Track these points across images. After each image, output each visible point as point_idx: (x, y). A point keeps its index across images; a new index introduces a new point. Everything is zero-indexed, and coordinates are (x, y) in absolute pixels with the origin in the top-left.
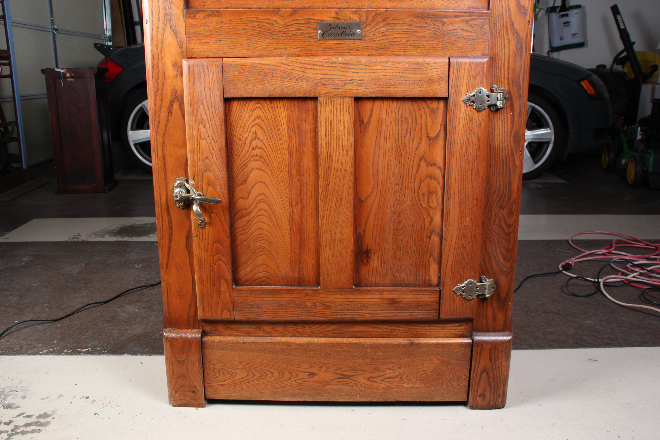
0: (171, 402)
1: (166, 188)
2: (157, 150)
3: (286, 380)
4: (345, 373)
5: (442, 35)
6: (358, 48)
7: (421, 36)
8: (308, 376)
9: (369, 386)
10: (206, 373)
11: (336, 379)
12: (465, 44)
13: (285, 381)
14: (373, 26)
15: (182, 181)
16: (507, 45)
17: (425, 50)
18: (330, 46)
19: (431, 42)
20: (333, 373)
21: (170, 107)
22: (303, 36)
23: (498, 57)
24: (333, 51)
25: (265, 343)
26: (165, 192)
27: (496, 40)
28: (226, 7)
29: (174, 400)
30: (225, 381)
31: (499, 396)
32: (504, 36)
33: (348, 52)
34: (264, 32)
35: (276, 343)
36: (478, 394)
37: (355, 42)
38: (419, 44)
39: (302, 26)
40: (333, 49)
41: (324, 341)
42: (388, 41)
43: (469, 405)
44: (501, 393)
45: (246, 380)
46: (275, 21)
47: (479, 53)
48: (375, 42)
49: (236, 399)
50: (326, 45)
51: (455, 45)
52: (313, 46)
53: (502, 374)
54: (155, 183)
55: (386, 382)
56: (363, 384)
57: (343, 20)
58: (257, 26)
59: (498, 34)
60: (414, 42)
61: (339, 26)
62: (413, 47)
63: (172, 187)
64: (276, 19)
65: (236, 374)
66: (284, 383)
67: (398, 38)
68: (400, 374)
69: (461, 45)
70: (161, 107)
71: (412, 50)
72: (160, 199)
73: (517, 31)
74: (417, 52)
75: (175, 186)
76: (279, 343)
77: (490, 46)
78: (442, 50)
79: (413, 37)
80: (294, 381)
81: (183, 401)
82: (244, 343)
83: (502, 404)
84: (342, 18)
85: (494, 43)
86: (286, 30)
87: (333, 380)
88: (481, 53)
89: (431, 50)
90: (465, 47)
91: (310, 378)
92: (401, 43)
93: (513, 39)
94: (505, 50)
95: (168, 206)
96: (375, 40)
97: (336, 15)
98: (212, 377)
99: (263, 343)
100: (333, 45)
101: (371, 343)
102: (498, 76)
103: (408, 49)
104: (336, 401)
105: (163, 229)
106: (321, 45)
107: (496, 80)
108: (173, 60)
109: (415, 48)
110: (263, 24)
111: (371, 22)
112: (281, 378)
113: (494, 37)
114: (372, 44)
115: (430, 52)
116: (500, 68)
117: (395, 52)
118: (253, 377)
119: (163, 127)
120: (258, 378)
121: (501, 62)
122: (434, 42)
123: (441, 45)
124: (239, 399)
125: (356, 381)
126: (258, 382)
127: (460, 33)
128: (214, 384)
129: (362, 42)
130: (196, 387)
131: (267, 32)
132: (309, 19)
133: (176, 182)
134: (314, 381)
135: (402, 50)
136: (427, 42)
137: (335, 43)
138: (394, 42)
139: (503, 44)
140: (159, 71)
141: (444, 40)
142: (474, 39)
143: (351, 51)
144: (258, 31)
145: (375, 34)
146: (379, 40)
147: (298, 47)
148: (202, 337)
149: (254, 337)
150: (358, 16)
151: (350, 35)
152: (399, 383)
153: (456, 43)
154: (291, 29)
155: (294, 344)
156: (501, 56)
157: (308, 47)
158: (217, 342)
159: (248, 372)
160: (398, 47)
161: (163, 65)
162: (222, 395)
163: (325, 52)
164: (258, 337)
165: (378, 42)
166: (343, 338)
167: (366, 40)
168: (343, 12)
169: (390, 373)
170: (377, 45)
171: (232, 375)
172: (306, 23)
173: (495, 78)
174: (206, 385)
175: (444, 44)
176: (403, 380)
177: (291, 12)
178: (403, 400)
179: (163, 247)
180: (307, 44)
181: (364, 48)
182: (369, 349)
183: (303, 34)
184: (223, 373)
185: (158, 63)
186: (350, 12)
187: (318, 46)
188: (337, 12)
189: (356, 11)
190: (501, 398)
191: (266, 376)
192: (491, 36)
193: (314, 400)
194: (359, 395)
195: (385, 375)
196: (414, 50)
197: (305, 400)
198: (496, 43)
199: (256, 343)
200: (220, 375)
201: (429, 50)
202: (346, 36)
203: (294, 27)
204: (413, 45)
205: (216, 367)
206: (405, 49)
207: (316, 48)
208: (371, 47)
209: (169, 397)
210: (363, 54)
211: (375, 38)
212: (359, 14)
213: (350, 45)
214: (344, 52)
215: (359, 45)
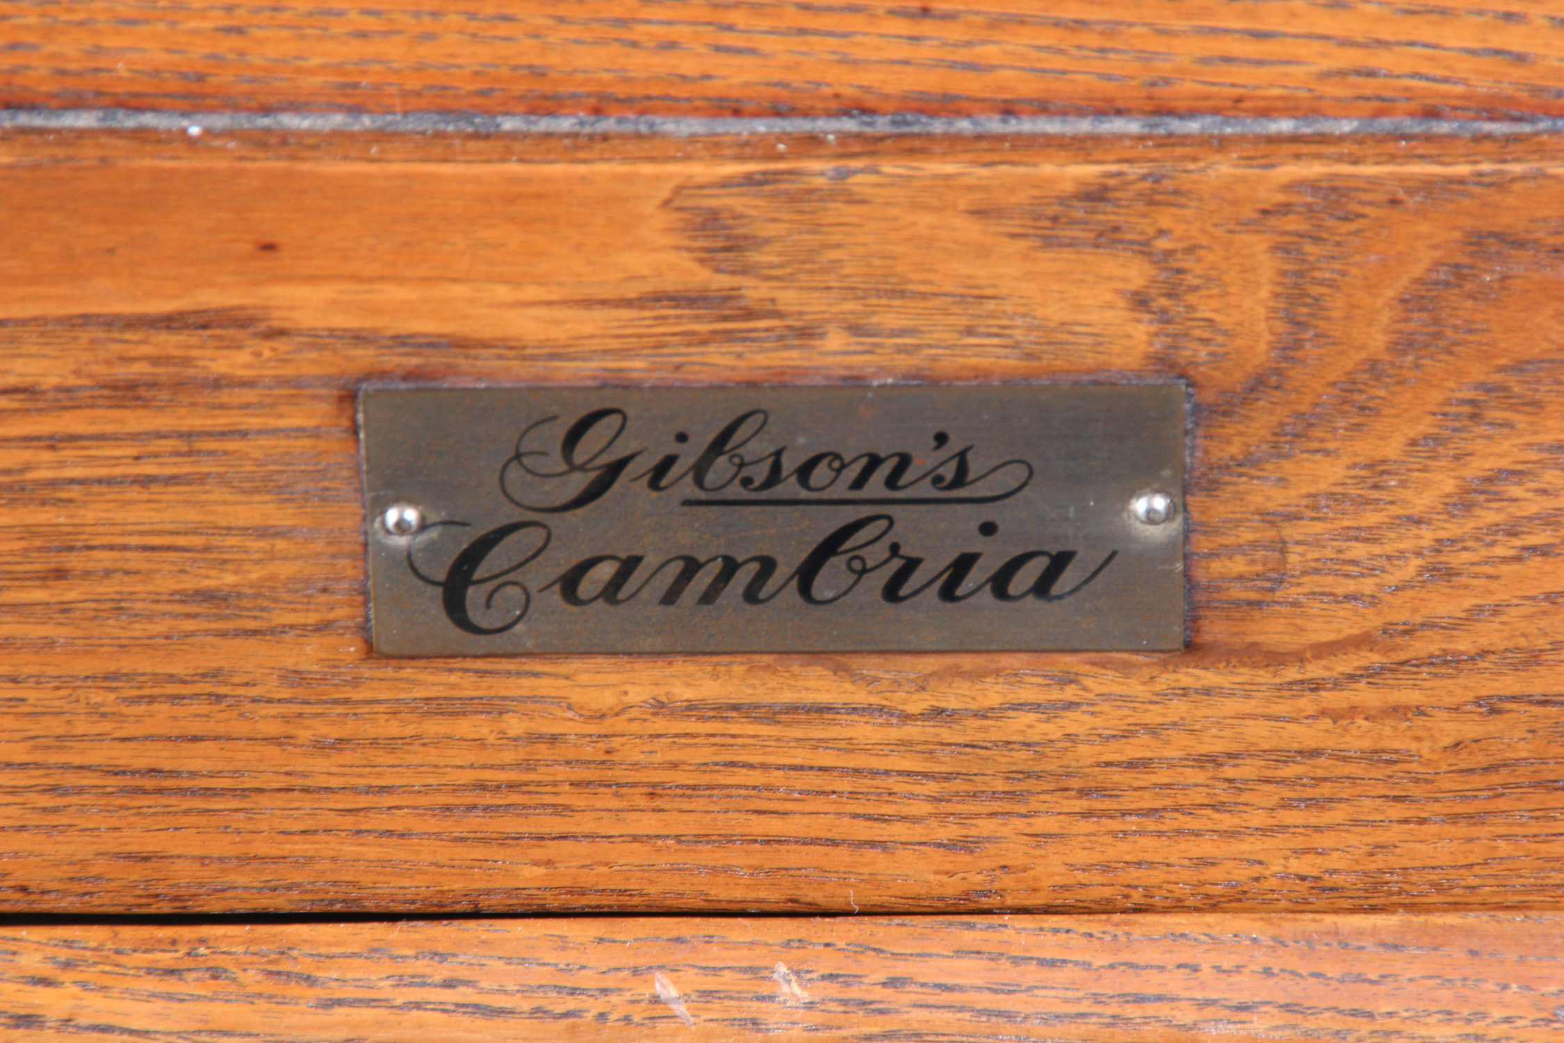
6: (1119, 777)
14: (1425, 426)
18: (589, 751)
22: (71, 593)
24: (648, 824)
33: (950, 832)
37: (1067, 679)
39: (53, 442)
48: (1460, 688)
50: (515, 725)
57: (835, 341)
61: (759, 448)
84: (815, 305)
97: (706, 258)
100: (660, 725)
106: (433, 727)
111: (1373, 367)
114: (1397, 711)
129: (1210, 678)
132: (169, 322)
137: (683, 693)
143: (986, 827)
145: (1458, 559)
150: (1137, 274)
151: (977, 573)
157: (162, 756)
163: (505, 840)
167: (1274, 658)
168: (839, 211)
170: (1494, 725)
172: (131, 392)
180: (161, 717)
181: (1247, 770)
183: (74, 561)
186: (979, 213)
188: (711, 221)
189: (1096, 195)
202: (892, 592)
207: (321, 768)
210: (1211, 874)
211: (1453, 626)
212: (1143, 248)
213: (970, 731)
214: (864, 830)
215: (1153, 731)
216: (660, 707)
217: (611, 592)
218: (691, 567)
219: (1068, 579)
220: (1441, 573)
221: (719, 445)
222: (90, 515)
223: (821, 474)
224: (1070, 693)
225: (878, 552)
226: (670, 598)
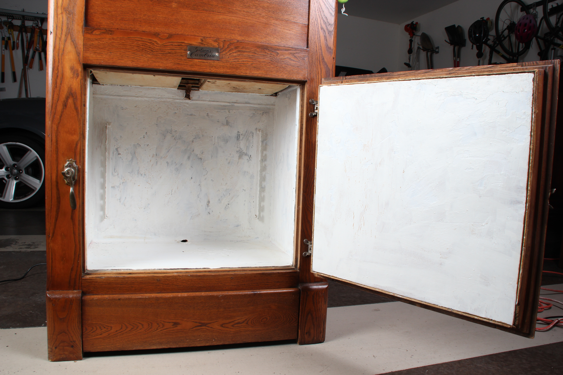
0: (51, 358)
1: (57, 167)
2: (52, 135)
3: (155, 330)
4: (203, 322)
5: (276, 62)
6: (216, 66)
7: (262, 61)
8: (173, 325)
9: (222, 331)
10: (84, 328)
11: (196, 327)
12: (292, 70)
13: (153, 331)
14: (228, 51)
15: (71, 162)
16: (320, 73)
17: (265, 72)
18: (196, 64)
19: (268, 66)
20: (193, 322)
21: (66, 101)
22: (176, 55)
23: (314, 80)
24: (198, 67)
25: (137, 298)
26: (55, 171)
27: (313, 68)
28: (118, 29)
29: (54, 356)
30: (101, 334)
31: (321, 332)
32: (318, 66)
33: (209, 68)
34: (146, 49)
35: (146, 298)
36: (305, 332)
37: (214, 61)
38: (260, 67)
39: (176, 47)
40: (198, 66)
41: (186, 295)
42: (238, 63)
43: (299, 341)
44: (322, 330)
45: (120, 333)
46: (156, 42)
47: (301, 76)
48: (229, 63)
49: (110, 350)
50: (193, 62)
51: (285, 69)
52: (183, 62)
53: (322, 314)
54: (47, 164)
55: (236, 327)
56: (217, 330)
57: (206, 45)
58: (141, 44)
59: (314, 64)
60: (257, 65)
61: (203, 50)
62: (256, 69)
63: (62, 167)
64: (156, 40)
65: (111, 327)
66: (153, 333)
67: (246, 61)
68: (246, 320)
69: (289, 70)
70: (58, 101)
71: (255, 71)
72: (51, 177)
73: (326, 63)
74: (258, 72)
75: (65, 166)
76: (149, 299)
77: (309, 72)
78: (276, 72)
79: (256, 62)
80: (161, 331)
81: (63, 356)
82: (119, 299)
83: (323, 339)
84: (206, 44)
85: (311, 70)
86: (163, 49)
87: (193, 328)
88: (302, 76)
89: (269, 72)
90: (292, 71)
91: (175, 327)
92: (248, 65)
93: (323, 69)
94: (318, 76)
95: (57, 182)
96: (229, 61)
97: (201, 41)
98: (90, 332)
99: (135, 299)
100: (198, 62)
101: (223, 295)
102: (314, 93)
103: (252, 70)
104: (195, 346)
105: (51, 203)
106: (189, 62)
107: (313, 96)
108: (71, 65)
109: (257, 70)
110: (146, 43)
111: (226, 48)
112: (150, 328)
113: (311, 66)
114: (227, 64)
115: (268, 73)
116: (315, 87)
117: (243, 71)
118: (126, 329)
119: (58, 117)
120: (131, 330)
121: (316, 84)
122: (271, 66)
123: (275, 69)
124: (113, 350)
125: (212, 328)
126: (130, 334)
127: (289, 61)
128: (91, 338)
129: (220, 62)
130: (74, 341)
131: (148, 49)
132: (181, 42)
133: (66, 163)
134: (178, 330)
135: (248, 70)
136: (266, 66)
137: (199, 61)
138: (243, 64)
139: (317, 71)
140: (58, 72)
141: (278, 66)
142: (298, 67)
143: (211, 68)
144: (142, 48)
145: (229, 57)
146: (232, 62)
147: (172, 62)
148: (82, 297)
149: (127, 295)
150: (218, 43)
151: (211, 56)
152: (245, 327)
153: (286, 68)
154: (167, 49)
155: (162, 298)
156: (316, 79)
157: (179, 63)
158: (95, 300)
159: (122, 325)
160: (245, 68)
161: (62, 68)
162: (99, 347)
163: (192, 68)
164: (131, 295)
165: (231, 63)
166: (201, 292)
167: (222, 61)
168: (206, 40)
169: (239, 319)
170: (230, 65)
171: (107, 329)
172: (179, 45)
173: (312, 94)
174: (84, 339)
175: (277, 68)
176: (248, 324)
177: (168, 36)
178: (249, 342)
179: (50, 218)
180: (179, 61)
181: (221, 66)
182: (222, 300)
183: (176, 53)
184: (100, 327)
185: (58, 66)
186: (212, 40)
187: (187, 62)
188: (202, 39)
189: (216, 40)
190: (322, 334)
191: (137, 328)
192: (309, 65)
193: (178, 346)
194: (214, 339)
195: (235, 321)
196: (257, 71)
197: (169, 347)
198: (313, 70)
199: (129, 299)
200: (97, 329)
201: (267, 71)
202: (208, 57)
203: (170, 48)
204: (256, 67)
205: (94, 322)
206: (251, 69)
207: (185, 64)
208: (226, 66)
209: (49, 354)
211: (229, 60)
212: (218, 42)
213: (211, 64)
214: (206, 68)
215: (218, 64)
216: (199, 62)
217: (197, 56)
218: (200, 55)
219: (215, 57)
220: (228, 58)
221: (201, 49)
222: (177, 51)
223: (205, 51)
224: (214, 62)
225: (207, 55)
226: (199, 56)
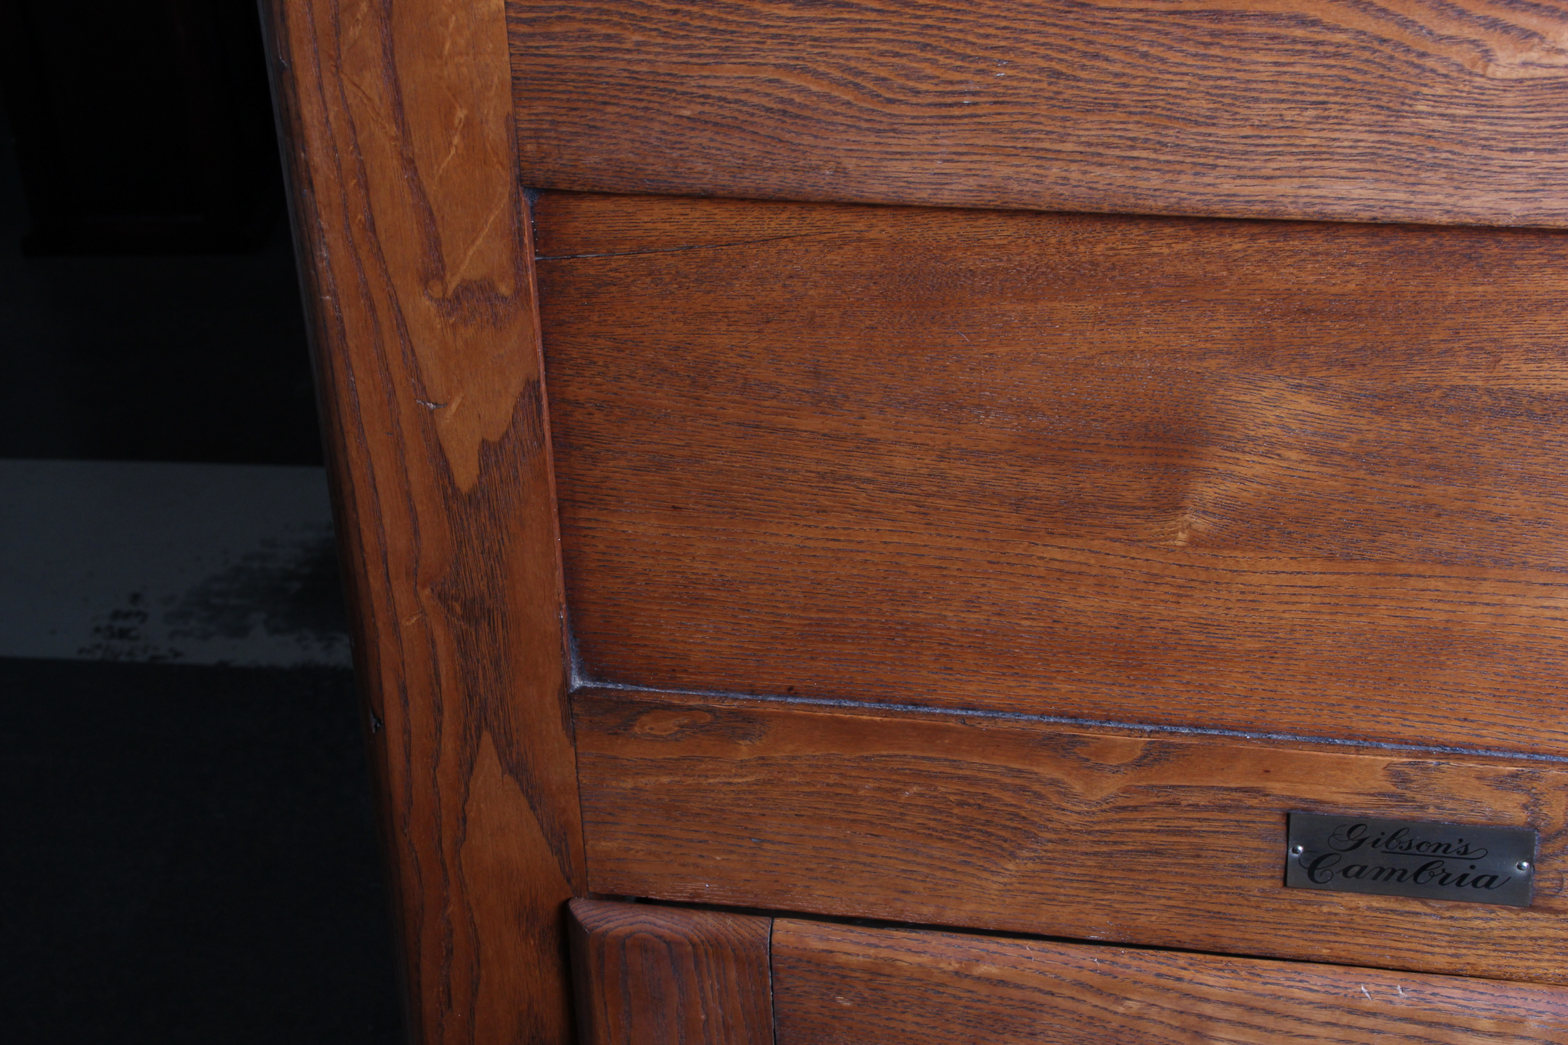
6: (1505, 941)
18: (1346, 918)
22: (1200, 861)
24: (1362, 941)
28: (791, 689)
33: (1452, 951)
34: (988, 823)
37: (1493, 912)
40: (1365, 932)
46: (1054, 782)
50: (1325, 909)
52: (1256, 909)
58: (952, 798)
61: (1406, 839)
64: (1058, 775)
84: (1428, 800)
86: (1110, 827)
97: (1395, 784)
100: (1368, 913)
106: (1301, 908)
108: (521, 898)
110: (988, 791)
129: (1536, 915)
131: (1005, 827)
132: (1236, 790)
137: (1375, 904)
144: (959, 817)
147: (1170, 903)
150: (1523, 798)
151: (1468, 880)
154: (1135, 826)
157: (1222, 909)
161: (470, 914)
163: (1319, 941)
167: (1556, 912)
168: (1436, 774)
172: (1223, 808)
177: (1139, 753)
180: (1223, 898)
181: (1545, 943)
183: (1203, 853)
186: (1478, 778)
187: (1283, 912)
188: (1397, 774)
189: (1514, 776)
202: (1441, 882)
203: (1155, 819)
207: (1268, 916)
210: (1532, 971)
212: (1528, 792)
213: (1461, 923)
214: (1426, 948)
215: (1518, 929)
216: (1369, 908)
217: (1357, 875)
218: (1382, 870)
219: (1496, 883)
221: (1393, 837)
222: (1208, 841)
223: (1423, 847)
224: (1492, 915)
225: (1439, 871)
226: (1375, 878)
